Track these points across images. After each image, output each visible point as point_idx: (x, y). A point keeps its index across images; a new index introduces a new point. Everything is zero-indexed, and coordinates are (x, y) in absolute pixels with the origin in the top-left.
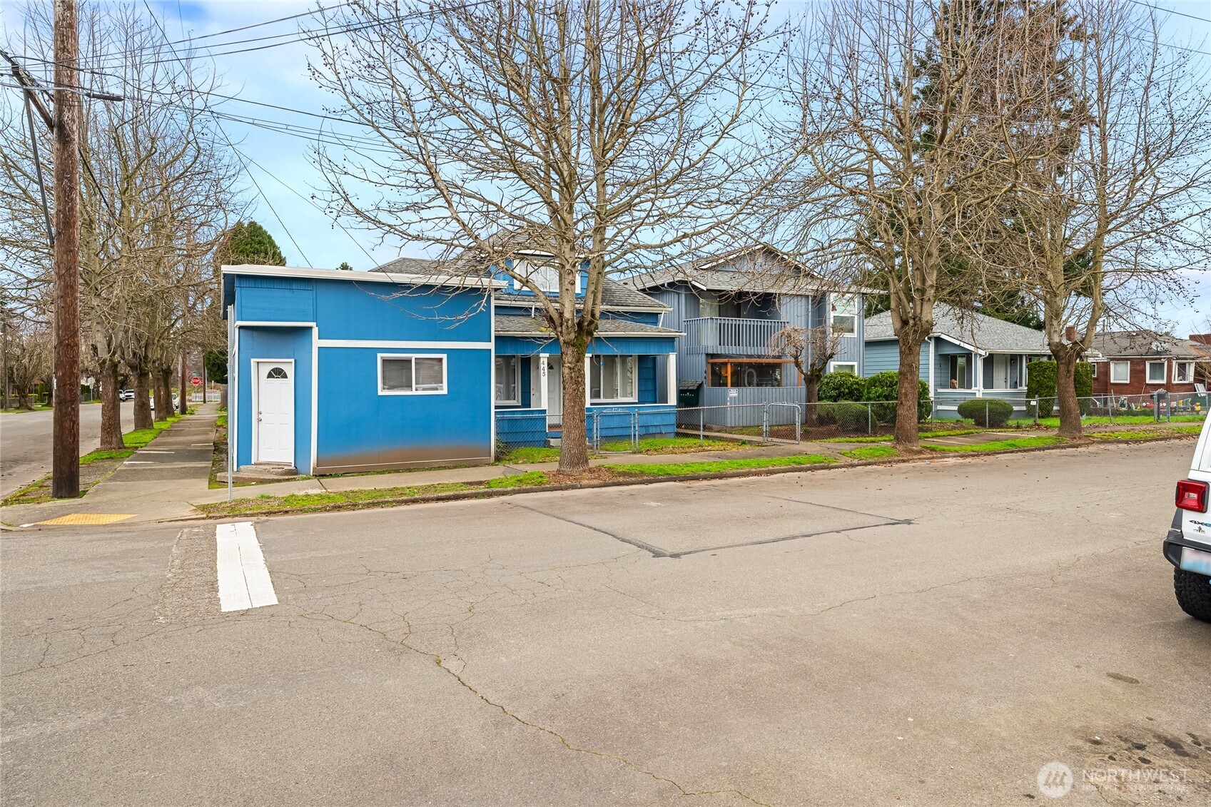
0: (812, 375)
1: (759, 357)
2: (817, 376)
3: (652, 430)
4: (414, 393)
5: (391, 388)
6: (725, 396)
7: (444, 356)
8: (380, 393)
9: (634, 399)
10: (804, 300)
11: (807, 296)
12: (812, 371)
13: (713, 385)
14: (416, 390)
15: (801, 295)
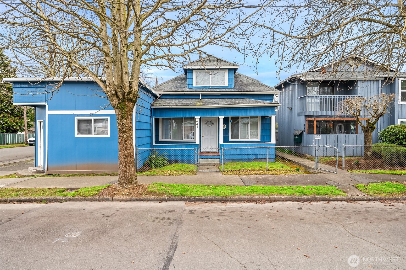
0: (367, 127)
1: (332, 116)
2: (371, 127)
3: (259, 157)
4: (93, 136)
5: (82, 133)
6: (312, 139)
7: (108, 118)
8: (76, 136)
9: (259, 139)
10: (375, 83)
11: (379, 80)
12: (368, 125)
13: (309, 132)
14: (94, 135)
15: (373, 80)
